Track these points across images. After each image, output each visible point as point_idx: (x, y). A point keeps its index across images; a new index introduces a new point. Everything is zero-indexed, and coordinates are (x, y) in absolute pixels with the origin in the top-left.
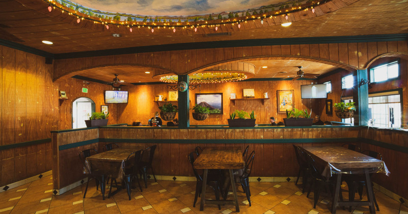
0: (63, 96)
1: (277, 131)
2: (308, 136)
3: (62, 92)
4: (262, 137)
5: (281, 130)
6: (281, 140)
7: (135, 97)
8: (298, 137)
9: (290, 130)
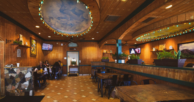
0: (111, 52)
1: (149, 68)
2: (174, 76)
3: (111, 51)
4: (142, 71)
5: (152, 68)
6: (152, 75)
7: (144, 50)
8: (164, 75)
9: (158, 68)
